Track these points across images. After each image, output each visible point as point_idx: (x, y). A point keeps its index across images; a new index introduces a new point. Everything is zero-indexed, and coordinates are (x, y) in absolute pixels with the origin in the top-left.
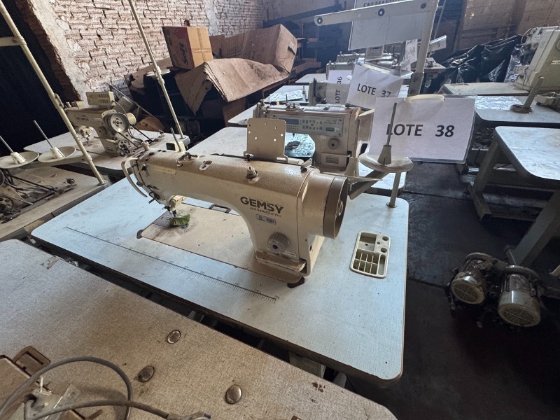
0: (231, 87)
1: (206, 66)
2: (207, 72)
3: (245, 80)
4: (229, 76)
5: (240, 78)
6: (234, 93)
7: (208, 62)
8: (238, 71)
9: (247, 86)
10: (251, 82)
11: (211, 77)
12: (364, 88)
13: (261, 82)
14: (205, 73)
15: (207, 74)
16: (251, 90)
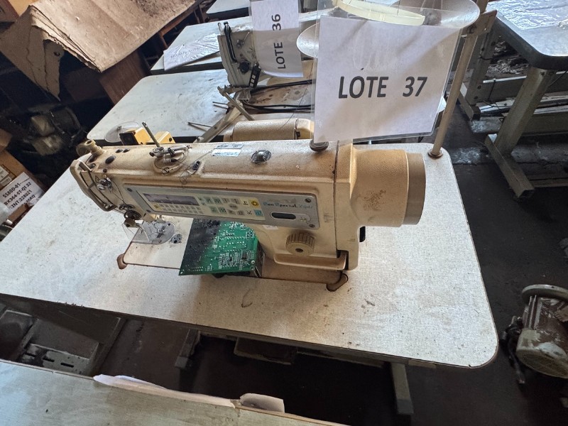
0: (100, 42)
1: (33, 13)
2: (39, 24)
3: (122, 24)
4: (90, 22)
5: (112, 22)
6: (108, 53)
7: (36, 5)
8: (104, 8)
9: (128, 34)
10: (133, 25)
11: (52, 33)
12: (358, 84)
13: (151, 20)
14: (37, 27)
15: (41, 30)
16: (139, 38)
